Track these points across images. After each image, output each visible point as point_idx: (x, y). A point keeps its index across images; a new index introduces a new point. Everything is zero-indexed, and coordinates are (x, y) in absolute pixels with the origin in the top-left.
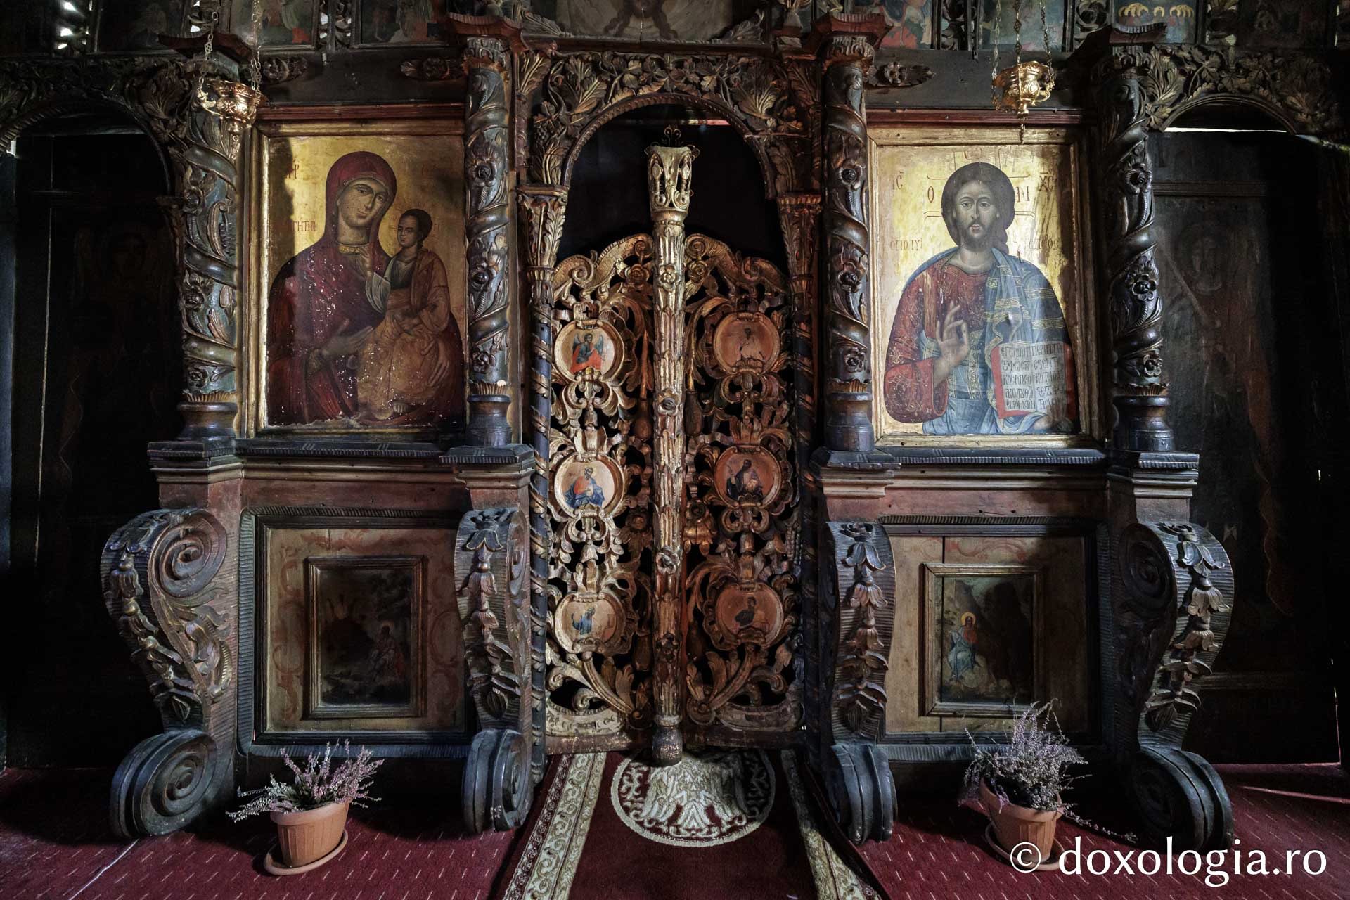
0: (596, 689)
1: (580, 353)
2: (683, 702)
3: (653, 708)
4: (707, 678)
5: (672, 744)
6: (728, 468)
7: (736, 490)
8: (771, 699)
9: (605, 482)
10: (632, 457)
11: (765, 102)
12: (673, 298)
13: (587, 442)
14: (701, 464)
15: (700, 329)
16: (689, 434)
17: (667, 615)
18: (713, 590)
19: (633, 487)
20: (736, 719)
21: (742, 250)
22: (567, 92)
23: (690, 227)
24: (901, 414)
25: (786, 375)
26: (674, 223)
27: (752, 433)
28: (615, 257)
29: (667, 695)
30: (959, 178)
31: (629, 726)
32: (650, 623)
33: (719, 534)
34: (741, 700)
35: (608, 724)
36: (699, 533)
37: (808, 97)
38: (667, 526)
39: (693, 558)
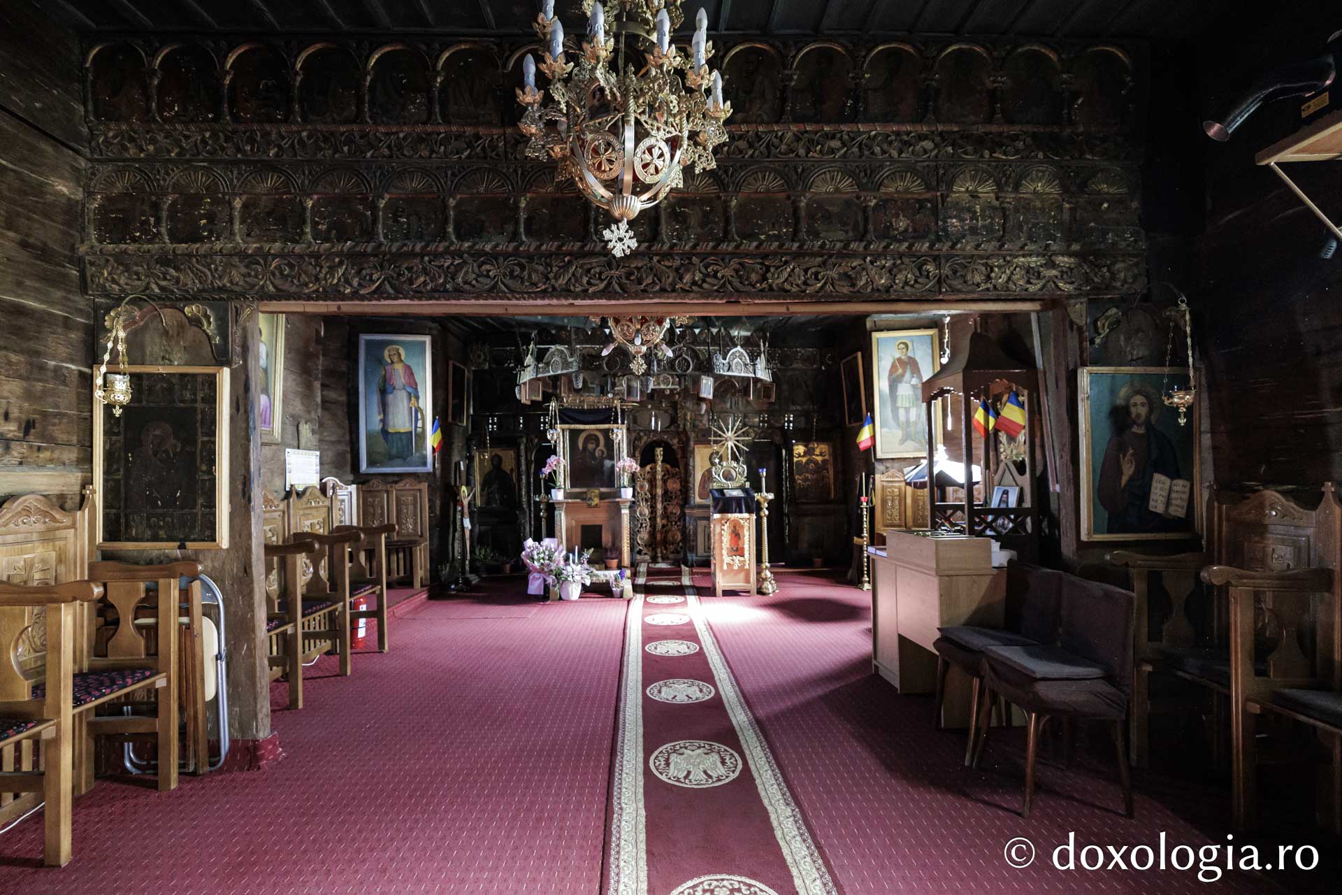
0: (645, 551)
1: (642, 487)
2: (662, 552)
3: (656, 553)
4: (666, 549)
5: (660, 560)
6: (670, 509)
7: (672, 513)
8: (678, 552)
9: (647, 512)
10: (652, 507)
11: (675, 441)
12: (659, 477)
13: (643, 504)
14: (665, 508)
15: (664, 481)
16: (662, 502)
17: (659, 537)
18: (667, 532)
19: (651, 513)
20: (671, 556)
21: (672, 466)
22: (640, 438)
23: (663, 461)
24: (701, 498)
25: (681, 490)
26: (660, 463)
27: (675, 502)
28: (648, 468)
29: (659, 551)
30: (712, 454)
31: (652, 558)
32: (655, 538)
33: (668, 521)
34: (672, 553)
35: (647, 558)
36: (664, 522)
37: (684, 439)
38: (658, 520)
39: (663, 526)
